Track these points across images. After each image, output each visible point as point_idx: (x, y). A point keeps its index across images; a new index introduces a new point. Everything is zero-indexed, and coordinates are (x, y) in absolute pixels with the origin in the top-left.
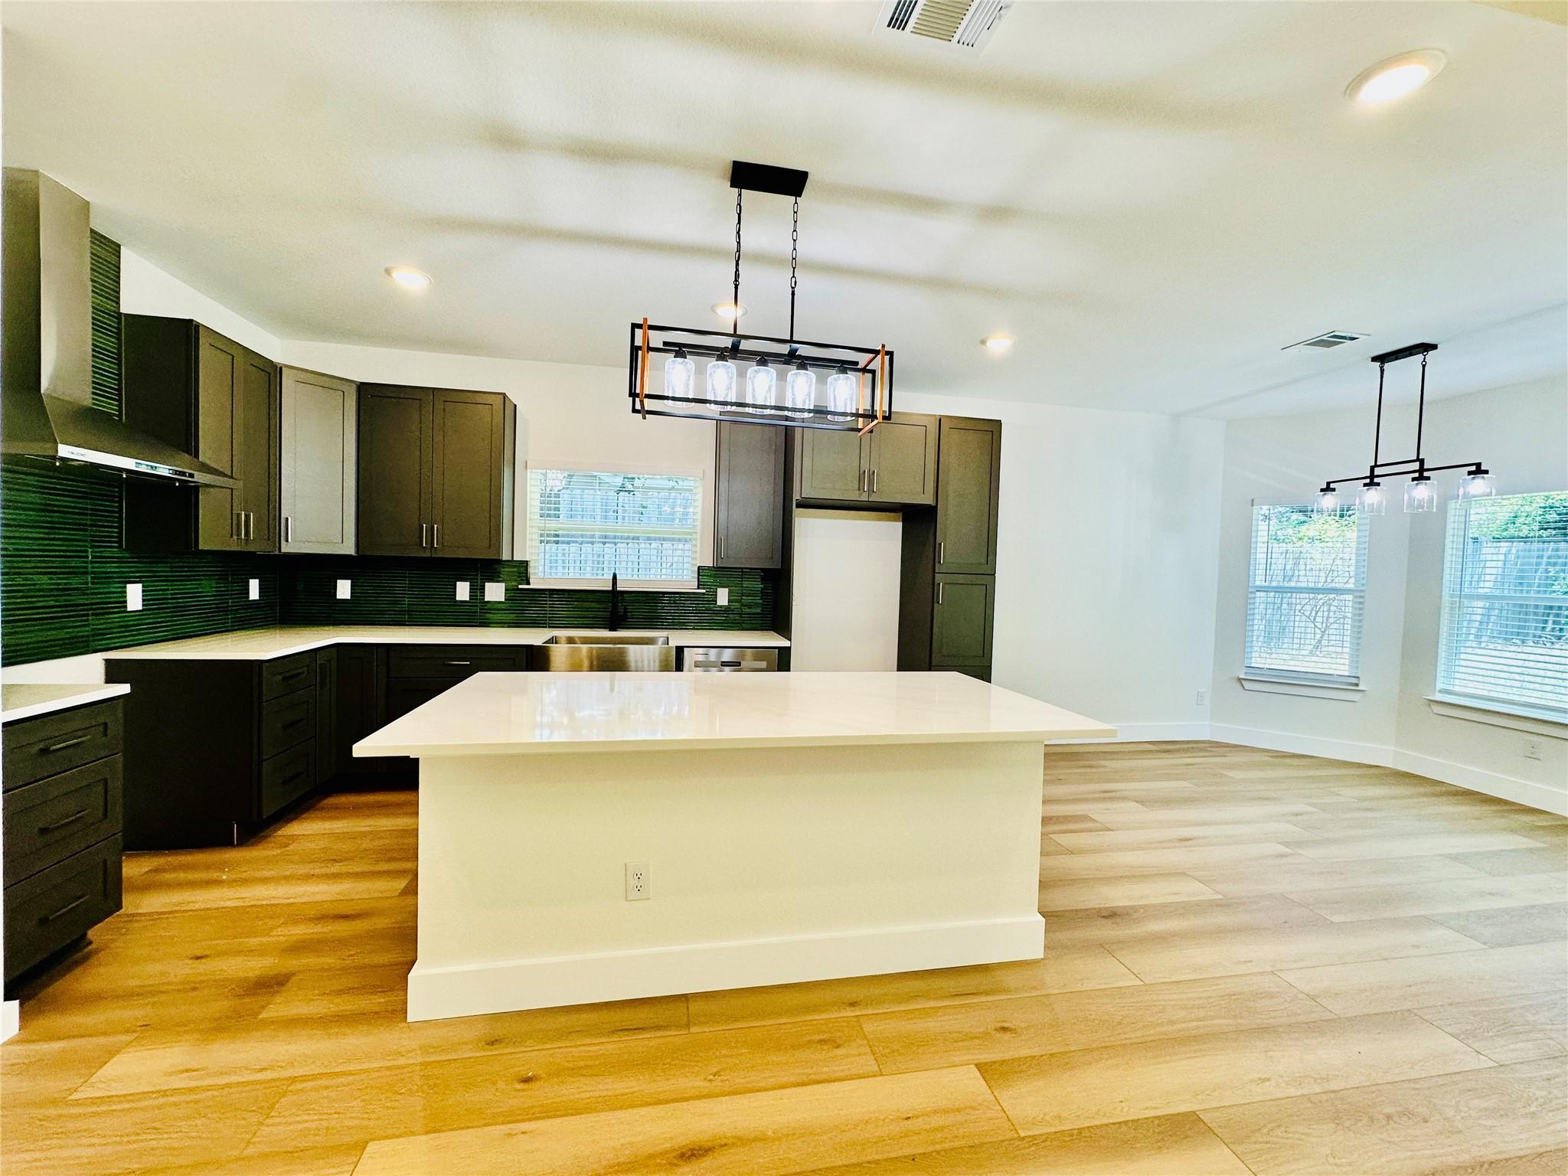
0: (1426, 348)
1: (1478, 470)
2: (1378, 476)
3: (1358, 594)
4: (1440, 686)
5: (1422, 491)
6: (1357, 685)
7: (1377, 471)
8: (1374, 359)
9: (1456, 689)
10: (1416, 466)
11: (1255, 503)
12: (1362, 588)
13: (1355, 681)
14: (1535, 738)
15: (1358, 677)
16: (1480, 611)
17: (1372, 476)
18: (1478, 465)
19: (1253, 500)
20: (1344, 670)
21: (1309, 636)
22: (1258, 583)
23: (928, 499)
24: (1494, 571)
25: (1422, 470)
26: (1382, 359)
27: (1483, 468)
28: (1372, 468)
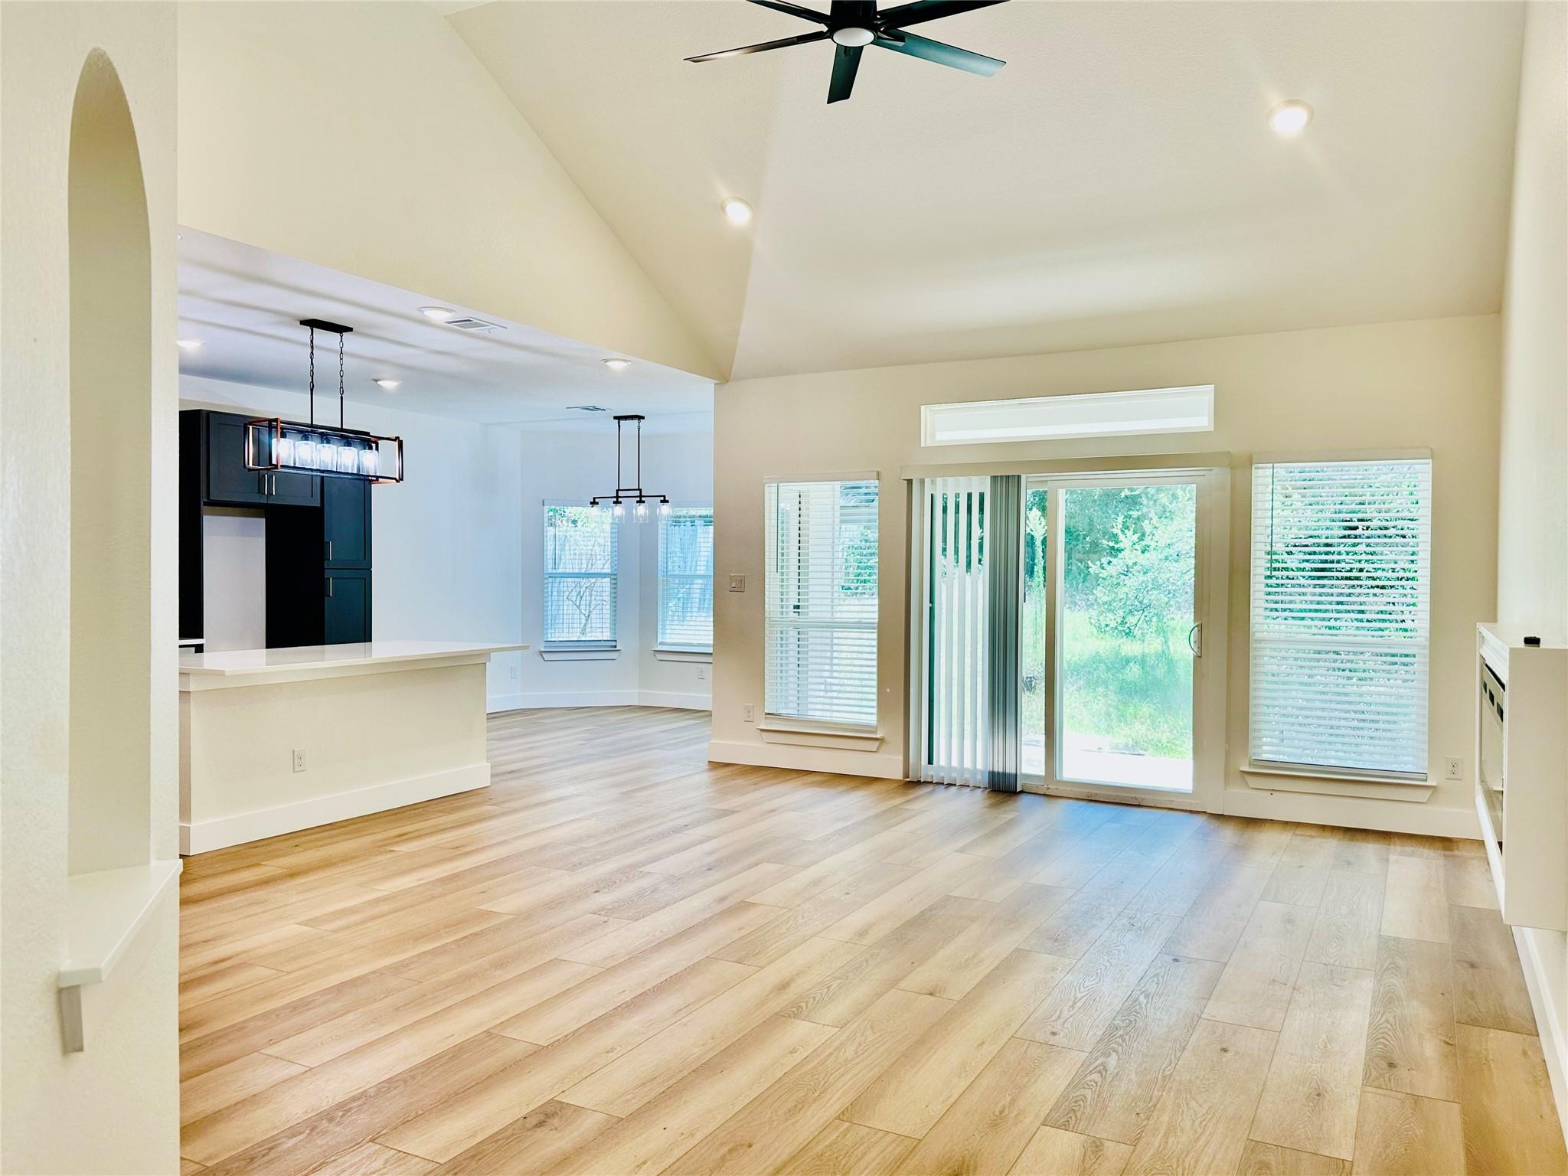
0: (640, 418)
1: (665, 501)
2: (620, 497)
3: (613, 577)
4: (659, 640)
5: (641, 510)
6: (615, 647)
7: (621, 494)
8: (615, 418)
9: (668, 641)
10: (637, 493)
11: (545, 503)
12: (615, 573)
13: (614, 644)
14: (700, 665)
15: (616, 641)
16: (698, 591)
17: (617, 497)
18: (664, 496)
19: (543, 501)
20: (607, 636)
21: (575, 625)
22: (550, 571)
23: (316, 503)
24: (706, 554)
25: (641, 496)
26: (618, 418)
27: (667, 499)
28: (617, 491)
